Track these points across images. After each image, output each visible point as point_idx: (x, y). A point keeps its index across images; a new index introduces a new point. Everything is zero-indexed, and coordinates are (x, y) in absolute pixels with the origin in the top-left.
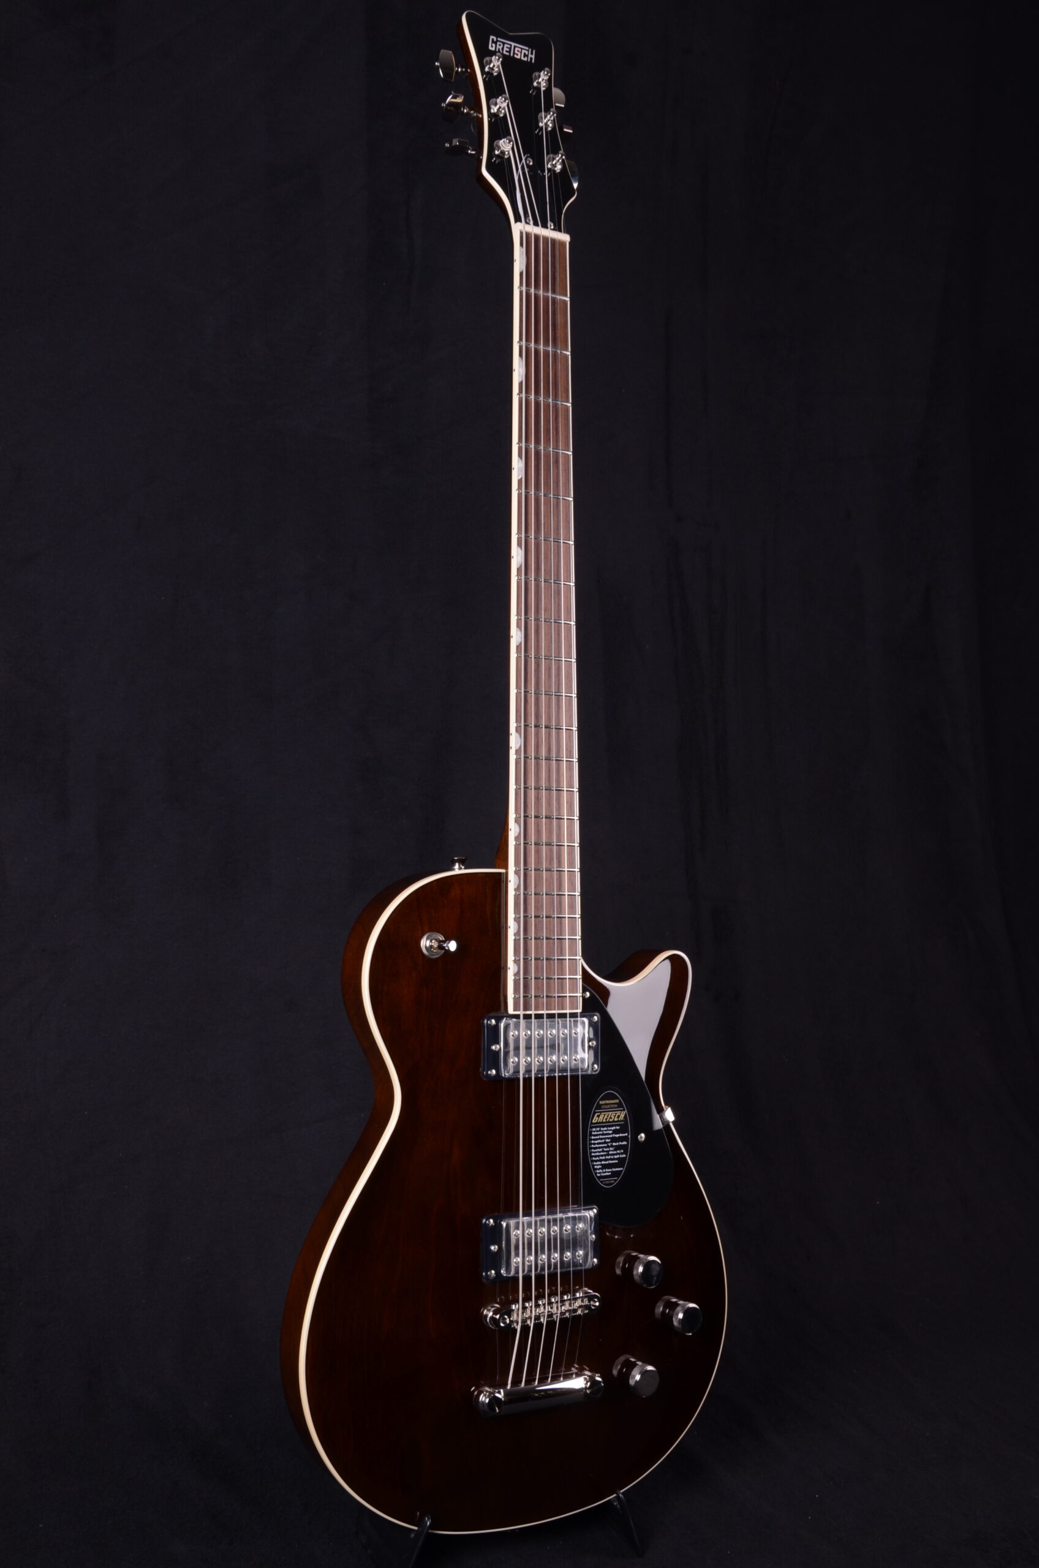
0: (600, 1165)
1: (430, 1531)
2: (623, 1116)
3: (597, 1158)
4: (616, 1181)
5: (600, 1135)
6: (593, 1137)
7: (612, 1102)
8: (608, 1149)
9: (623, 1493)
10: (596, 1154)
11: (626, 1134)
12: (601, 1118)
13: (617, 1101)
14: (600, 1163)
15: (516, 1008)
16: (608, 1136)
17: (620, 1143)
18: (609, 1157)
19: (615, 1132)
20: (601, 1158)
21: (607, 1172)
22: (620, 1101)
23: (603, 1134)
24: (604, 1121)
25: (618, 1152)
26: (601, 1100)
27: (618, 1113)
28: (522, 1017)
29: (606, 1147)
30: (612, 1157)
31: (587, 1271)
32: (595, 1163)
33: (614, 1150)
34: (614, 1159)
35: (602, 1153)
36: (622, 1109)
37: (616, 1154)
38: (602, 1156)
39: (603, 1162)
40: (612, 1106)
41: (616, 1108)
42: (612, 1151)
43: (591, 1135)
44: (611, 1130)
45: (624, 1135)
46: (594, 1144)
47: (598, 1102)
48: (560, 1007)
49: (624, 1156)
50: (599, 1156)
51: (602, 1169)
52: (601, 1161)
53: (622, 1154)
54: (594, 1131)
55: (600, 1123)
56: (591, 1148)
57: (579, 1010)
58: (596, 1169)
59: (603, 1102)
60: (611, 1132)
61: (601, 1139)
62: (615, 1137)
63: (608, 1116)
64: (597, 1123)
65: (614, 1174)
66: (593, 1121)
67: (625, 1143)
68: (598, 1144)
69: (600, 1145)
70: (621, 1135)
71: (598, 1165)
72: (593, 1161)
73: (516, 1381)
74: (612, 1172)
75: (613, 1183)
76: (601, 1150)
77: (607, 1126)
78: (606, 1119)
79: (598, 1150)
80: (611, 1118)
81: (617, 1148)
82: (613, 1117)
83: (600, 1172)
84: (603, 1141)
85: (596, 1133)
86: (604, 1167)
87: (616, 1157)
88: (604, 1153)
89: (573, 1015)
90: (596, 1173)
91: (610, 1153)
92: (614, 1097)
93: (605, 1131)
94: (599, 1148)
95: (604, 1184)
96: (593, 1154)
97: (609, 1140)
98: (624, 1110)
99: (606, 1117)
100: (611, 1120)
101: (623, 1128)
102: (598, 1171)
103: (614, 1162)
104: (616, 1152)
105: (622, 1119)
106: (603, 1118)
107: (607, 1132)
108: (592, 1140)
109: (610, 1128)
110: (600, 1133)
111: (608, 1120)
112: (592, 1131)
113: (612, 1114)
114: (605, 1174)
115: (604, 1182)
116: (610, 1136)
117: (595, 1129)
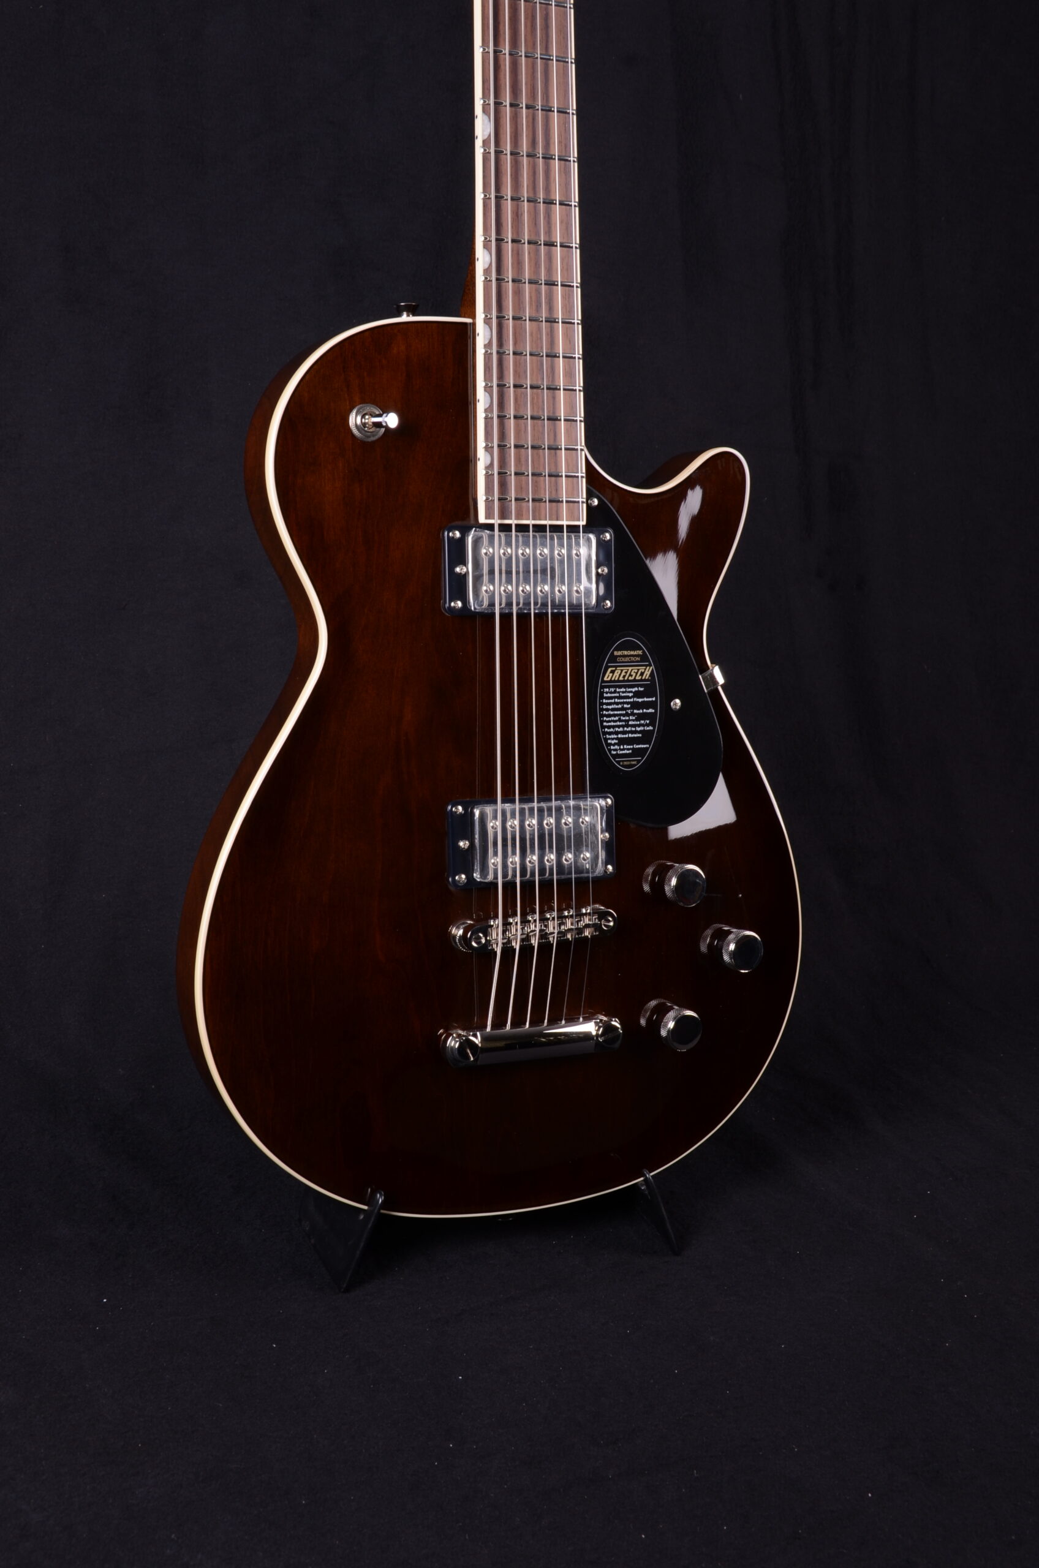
0: (616, 739)
1: (382, 1211)
2: (649, 673)
3: (612, 730)
5: (615, 697)
6: (604, 701)
7: (632, 653)
8: (628, 718)
9: (652, 1176)
10: (610, 724)
11: (654, 699)
12: (617, 674)
13: (640, 652)
14: (616, 736)
15: (489, 515)
16: (628, 700)
17: (645, 710)
18: (629, 729)
19: (637, 694)
20: (617, 729)
21: (627, 749)
22: (644, 652)
23: (620, 697)
24: (621, 678)
25: (642, 722)
26: (617, 649)
27: (642, 669)
28: (496, 528)
29: (624, 715)
30: (634, 729)
31: (596, 880)
32: (608, 736)
33: (636, 720)
34: (635, 732)
35: (618, 723)
36: (647, 663)
37: (639, 726)
38: (619, 727)
39: (620, 736)
40: (633, 659)
41: (637, 662)
42: (633, 720)
43: (602, 697)
44: (631, 692)
45: (650, 699)
46: (607, 710)
47: (613, 653)
48: (554, 517)
49: (651, 728)
50: (614, 727)
51: (618, 744)
52: (617, 733)
53: (648, 725)
54: (607, 693)
55: (614, 681)
56: (602, 716)
57: (582, 522)
58: (611, 744)
59: (620, 653)
60: (631, 695)
61: (617, 704)
62: (638, 702)
63: (626, 673)
64: (611, 681)
65: (636, 753)
66: (605, 679)
67: (651, 710)
68: (613, 710)
69: (616, 712)
70: (646, 699)
71: (613, 739)
72: (605, 733)
73: (499, 1023)
74: (633, 749)
75: (635, 765)
76: (617, 718)
77: (625, 686)
78: (624, 677)
79: (613, 718)
80: (631, 675)
81: (640, 717)
82: (634, 675)
83: (615, 749)
84: (620, 706)
85: (609, 695)
86: (621, 742)
87: (638, 729)
88: (621, 723)
89: (573, 529)
90: (610, 750)
91: (630, 723)
92: (636, 647)
93: (623, 692)
94: (615, 715)
95: (622, 766)
96: (605, 724)
97: (629, 706)
98: (650, 665)
99: (623, 674)
100: (630, 678)
101: (649, 691)
102: (612, 747)
103: (636, 735)
104: (638, 723)
105: (647, 678)
106: (620, 675)
107: (625, 694)
108: (603, 704)
109: (629, 690)
110: (615, 695)
111: (626, 678)
112: (603, 692)
113: (632, 670)
114: (623, 752)
115: (621, 763)
116: (630, 700)
117: (607, 690)
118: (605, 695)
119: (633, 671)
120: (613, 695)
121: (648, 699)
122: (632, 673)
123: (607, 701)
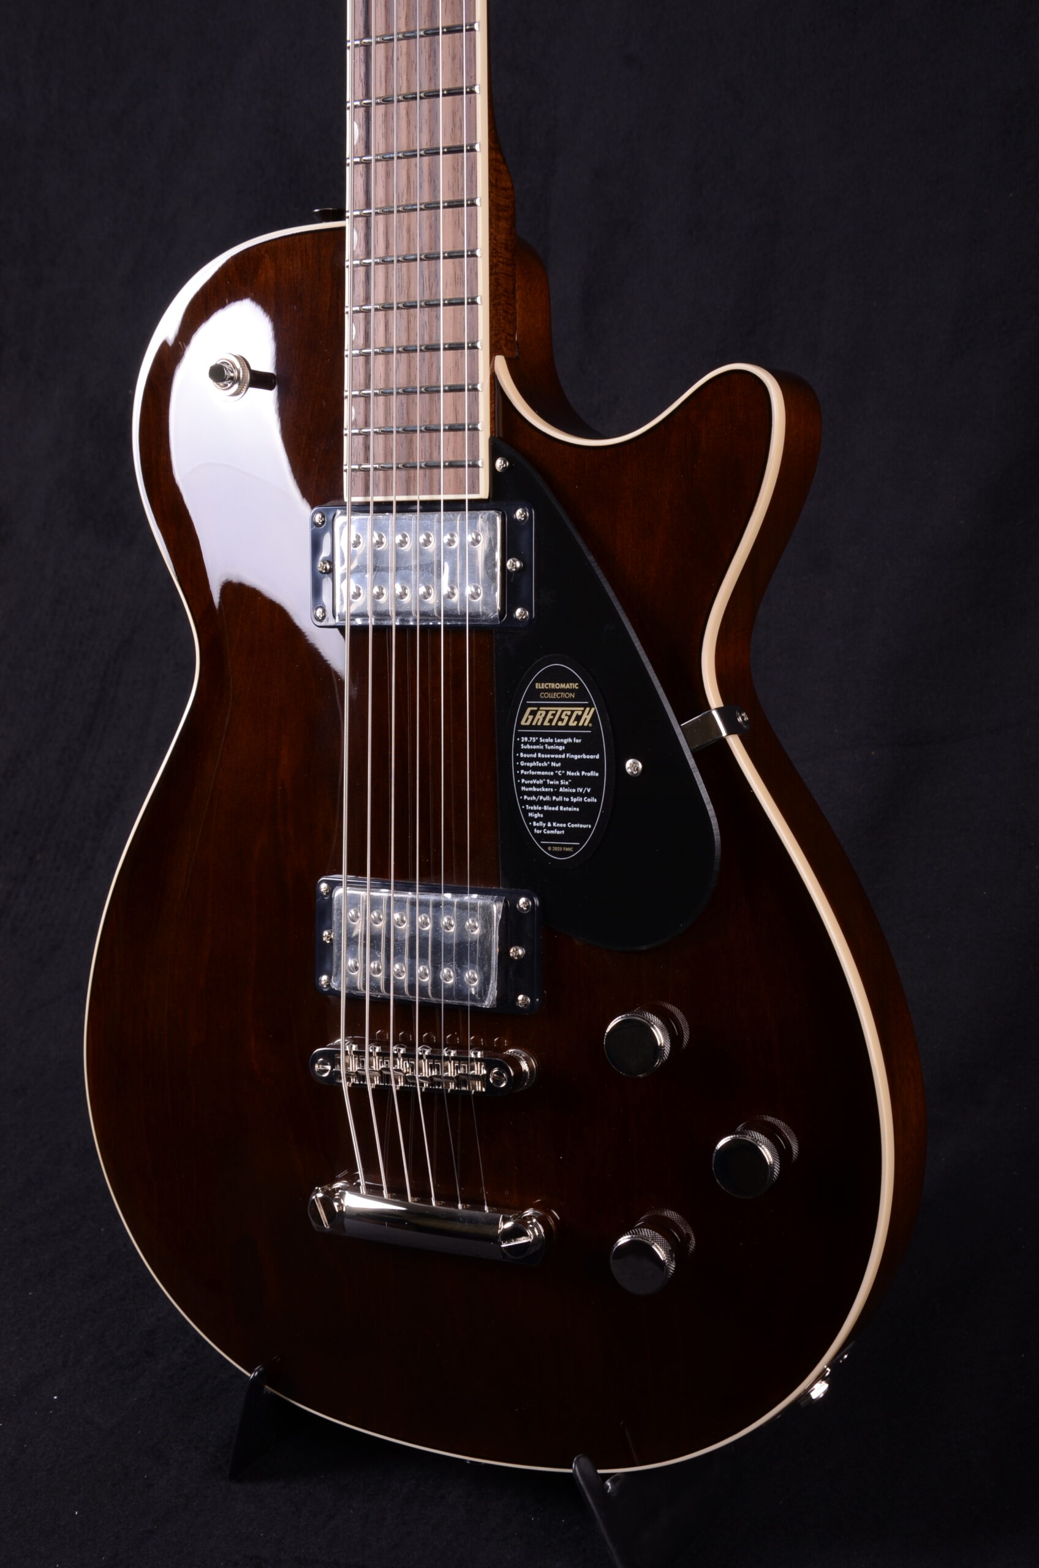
0: (541, 812)
2: (589, 718)
3: (534, 798)
4: (576, 848)
5: (537, 751)
6: (522, 755)
7: (563, 686)
8: (557, 782)
10: (530, 789)
11: (598, 757)
12: (540, 716)
13: (575, 686)
14: (540, 808)
16: (557, 756)
17: (583, 773)
18: (560, 799)
19: (570, 748)
20: (542, 798)
21: (557, 828)
22: (581, 685)
23: (544, 751)
24: (546, 723)
25: (581, 790)
26: (540, 680)
27: (578, 711)
28: (371, 508)
29: (551, 778)
30: (567, 799)
32: (528, 807)
33: (570, 786)
34: (570, 804)
35: (544, 789)
36: (587, 703)
37: (575, 795)
38: (544, 794)
39: (546, 808)
40: (563, 695)
41: (571, 699)
42: (566, 787)
43: (518, 750)
44: (561, 744)
45: (592, 757)
46: (526, 768)
47: (533, 685)
49: (594, 800)
50: (536, 794)
51: (545, 820)
52: (542, 803)
53: (589, 795)
54: (525, 743)
55: (536, 727)
56: (520, 776)
57: (484, 493)
58: (533, 819)
59: (543, 686)
60: (561, 748)
61: (541, 760)
62: (573, 759)
63: (554, 715)
64: (530, 727)
65: (570, 834)
66: (523, 723)
67: (592, 774)
68: (535, 769)
69: (539, 773)
70: (584, 756)
71: (535, 812)
72: (524, 802)
74: (567, 829)
75: (570, 853)
76: (541, 782)
77: (552, 736)
78: (551, 721)
79: (535, 781)
80: (560, 719)
81: (575, 782)
82: (566, 718)
83: (539, 826)
84: (545, 764)
85: (528, 747)
86: (548, 817)
87: (574, 800)
88: (547, 790)
90: (532, 828)
91: (561, 790)
92: (570, 678)
93: (550, 744)
94: (538, 777)
95: (551, 852)
96: (523, 788)
97: (559, 765)
98: (591, 706)
100: (560, 724)
101: (590, 742)
102: (535, 824)
103: (570, 809)
104: (574, 790)
105: (586, 724)
106: (544, 718)
107: (552, 747)
108: (520, 759)
109: (559, 741)
110: (538, 747)
111: (554, 724)
112: (520, 742)
113: (563, 711)
114: (552, 832)
115: (549, 848)
116: (560, 756)
117: (526, 739)
118: (523, 746)
119: (564, 713)
120: (535, 747)
121: (588, 757)
122: (563, 717)
123: (525, 756)
